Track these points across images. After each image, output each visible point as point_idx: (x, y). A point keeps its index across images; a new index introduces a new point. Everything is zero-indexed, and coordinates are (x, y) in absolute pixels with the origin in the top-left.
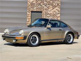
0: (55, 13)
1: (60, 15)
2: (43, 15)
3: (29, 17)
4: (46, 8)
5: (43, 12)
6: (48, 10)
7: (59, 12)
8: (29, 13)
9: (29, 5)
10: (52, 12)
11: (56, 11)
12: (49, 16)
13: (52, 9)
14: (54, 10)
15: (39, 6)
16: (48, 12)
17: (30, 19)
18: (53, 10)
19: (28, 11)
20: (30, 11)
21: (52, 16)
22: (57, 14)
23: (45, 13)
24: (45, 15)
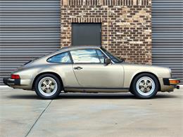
0: (139, 26)
2: (104, 33)
3: (67, 40)
4: (113, 11)
5: (105, 24)
6: (117, 19)
7: (149, 24)
8: (65, 28)
9: (65, 6)
10: (129, 23)
11: (141, 20)
13: (129, 14)
14: (136, 17)
15: (93, 9)
16: (118, 24)
18: (131, 19)
19: (63, 21)
20: (67, 21)
21: (130, 36)
22: (144, 29)
23: (109, 26)
24: (112, 33)
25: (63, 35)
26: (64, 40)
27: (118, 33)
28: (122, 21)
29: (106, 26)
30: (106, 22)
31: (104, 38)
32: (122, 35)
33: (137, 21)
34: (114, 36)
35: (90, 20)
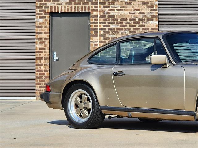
0: (141, 16)
1: (157, 23)
2: (93, 26)
3: (44, 36)
5: (95, 13)
6: (111, 6)
7: (155, 13)
8: (41, 20)
10: (127, 13)
11: (144, 9)
12: (119, 27)
16: (112, 14)
17: (47, 42)
18: (130, 7)
19: (38, 11)
20: (44, 11)
21: (129, 29)
22: (148, 20)
23: (100, 17)
24: (104, 26)
25: (39, 30)
26: (40, 36)
27: (112, 26)
28: (118, 10)
29: (96, 16)
30: (97, 11)
31: (93, 33)
32: (118, 29)
33: (138, 10)
34: (107, 30)
35: (75, 9)
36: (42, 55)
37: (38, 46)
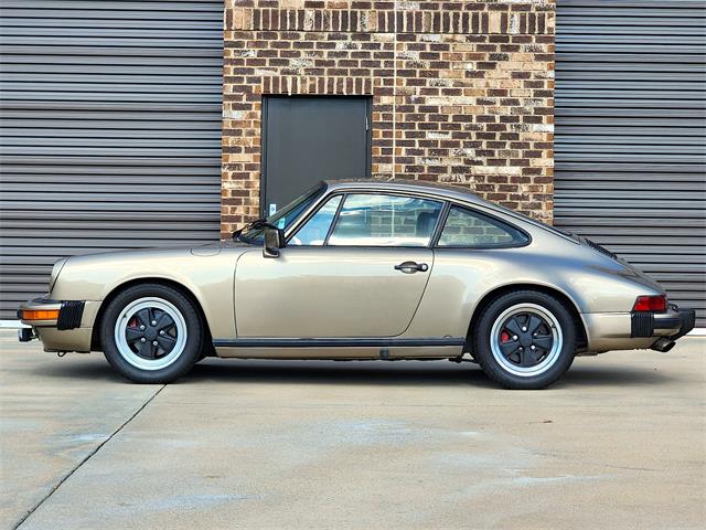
0: (507, 111)
2: (379, 134)
3: (244, 158)
5: (385, 100)
6: (430, 82)
7: (545, 103)
8: (239, 115)
9: (239, 33)
10: (471, 100)
11: (518, 90)
12: (449, 137)
16: (431, 101)
17: (253, 174)
18: (479, 83)
19: (229, 88)
20: (247, 90)
21: (474, 145)
22: (528, 120)
23: (399, 109)
24: (408, 134)
25: (231, 141)
26: (234, 158)
27: (430, 136)
28: (448, 92)
29: (387, 107)
30: (390, 93)
31: (378, 152)
32: (446, 144)
33: (502, 93)
34: (417, 146)
35: (330, 86)
36: (240, 211)
37: (229, 185)
